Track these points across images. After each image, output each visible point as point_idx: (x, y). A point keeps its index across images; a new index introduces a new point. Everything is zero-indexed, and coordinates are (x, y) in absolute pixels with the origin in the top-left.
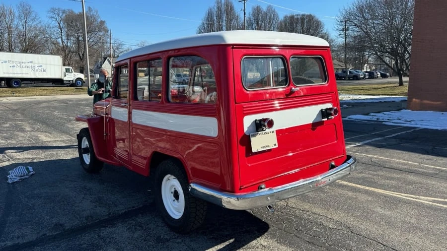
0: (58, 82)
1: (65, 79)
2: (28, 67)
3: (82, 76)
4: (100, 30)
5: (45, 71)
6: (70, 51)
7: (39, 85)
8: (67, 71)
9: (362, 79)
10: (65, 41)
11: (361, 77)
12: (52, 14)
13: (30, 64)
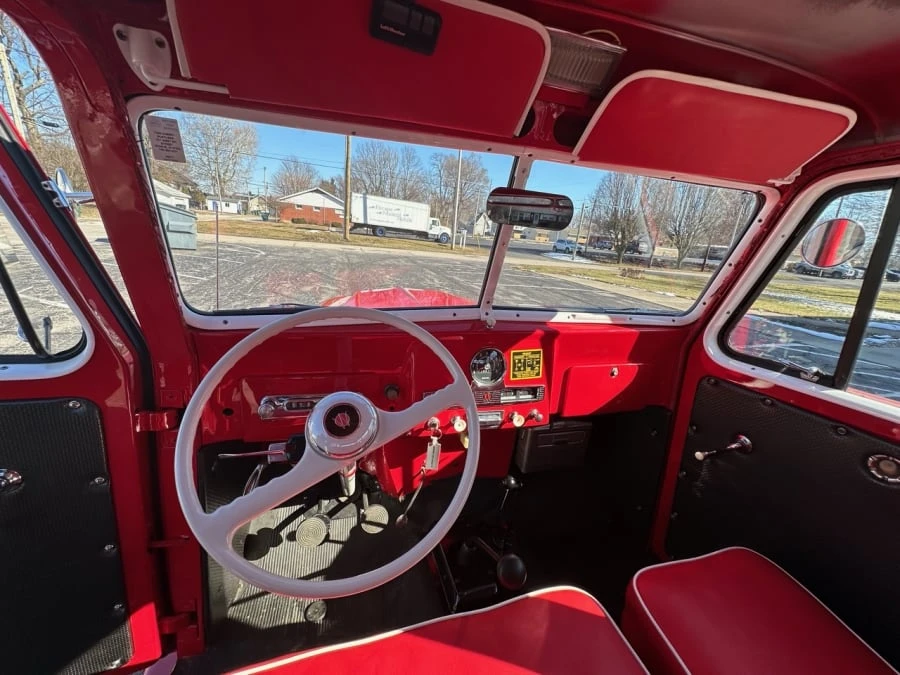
0: (423, 235)
1: (430, 232)
2: (393, 215)
3: (448, 231)
4: (479, 180)
5: (410, 221)
6: (446, 203)
7: (406, 236)
8: (434, 222)
9: (849, 278)
10: (443, 191)
11: (848, 274)
12: (434, 161)
13: (397, 212)
